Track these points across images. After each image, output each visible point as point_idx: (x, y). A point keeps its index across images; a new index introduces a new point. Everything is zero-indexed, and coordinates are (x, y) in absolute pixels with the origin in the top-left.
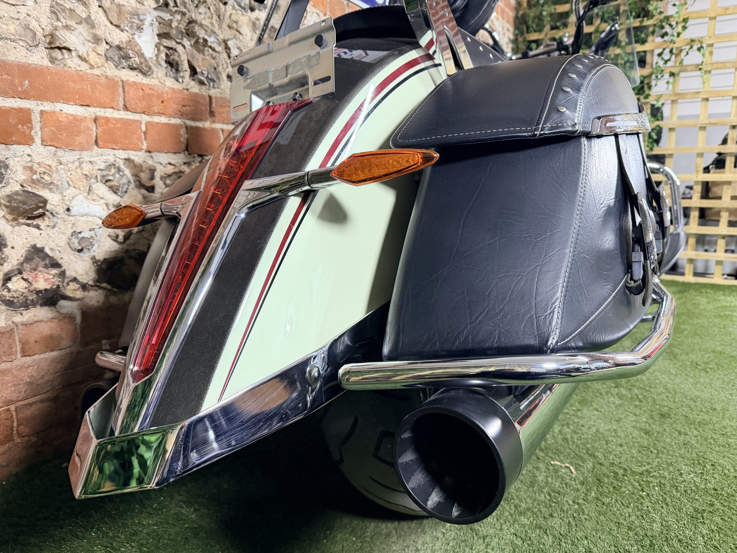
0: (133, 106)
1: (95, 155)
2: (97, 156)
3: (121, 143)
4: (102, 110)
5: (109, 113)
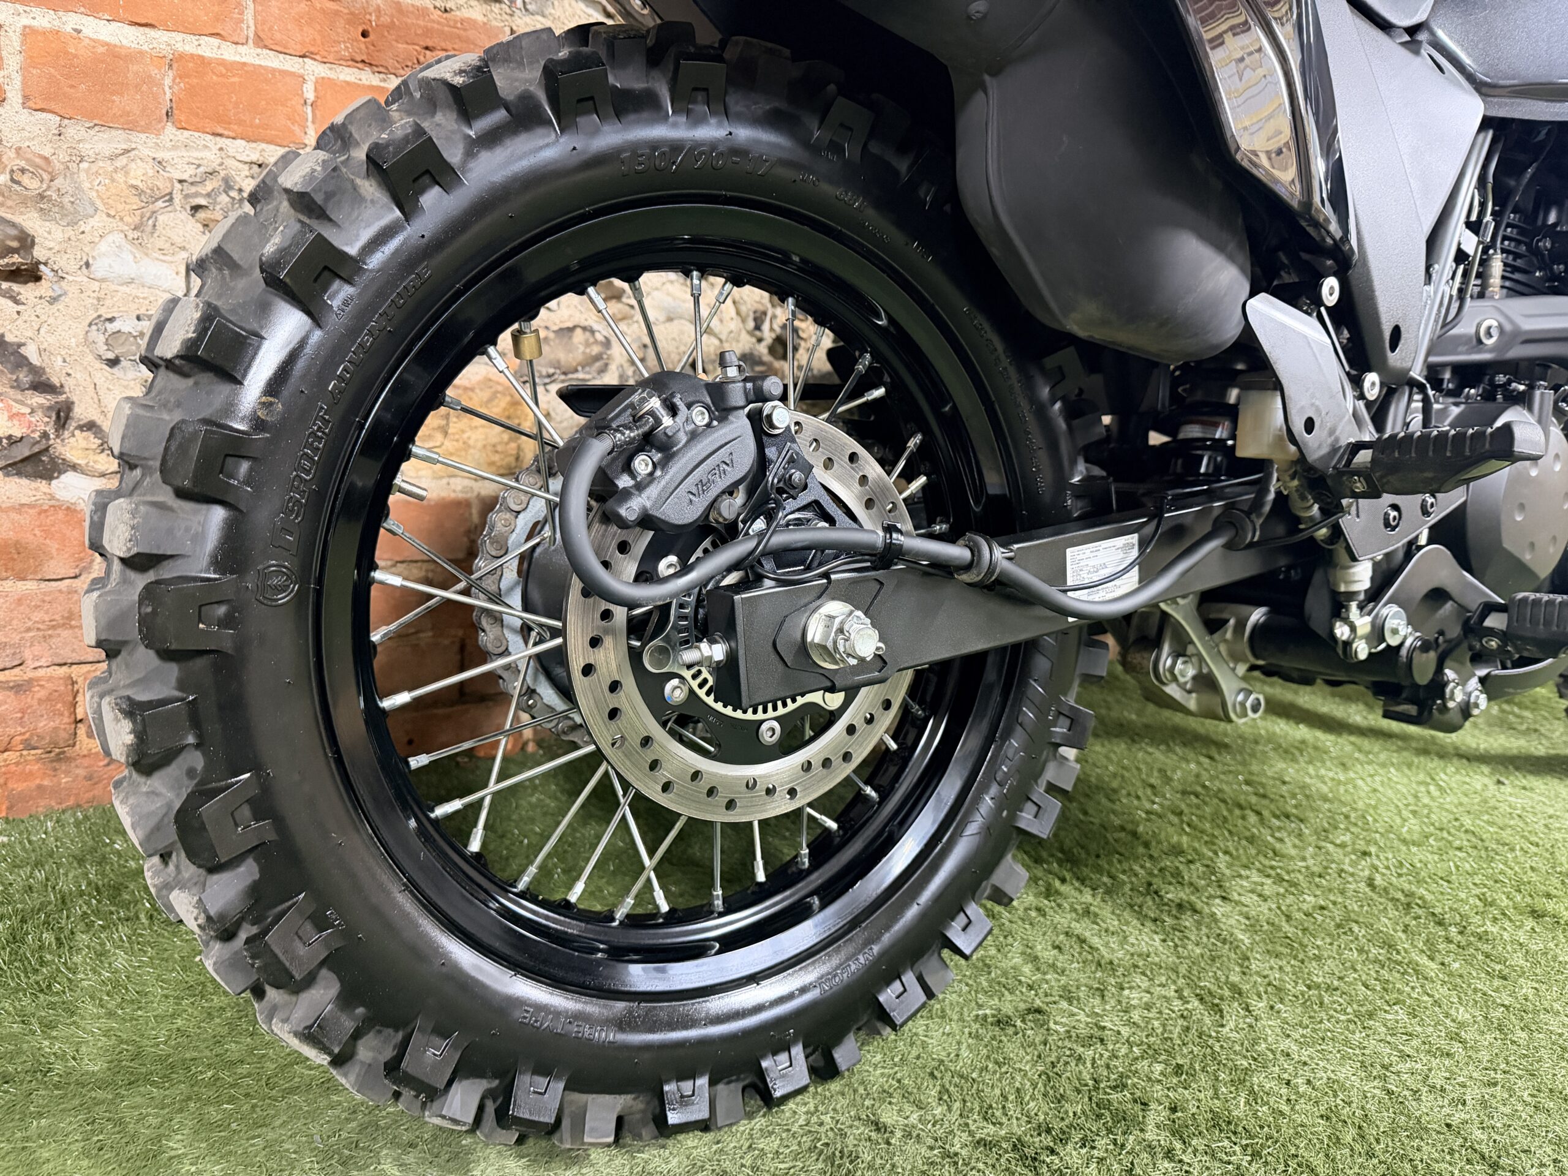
0: (278, 36)
1: (169, 145)
2: (175, 148)
3: (240, 123)
4: (189, 38)
5: (209, 48)
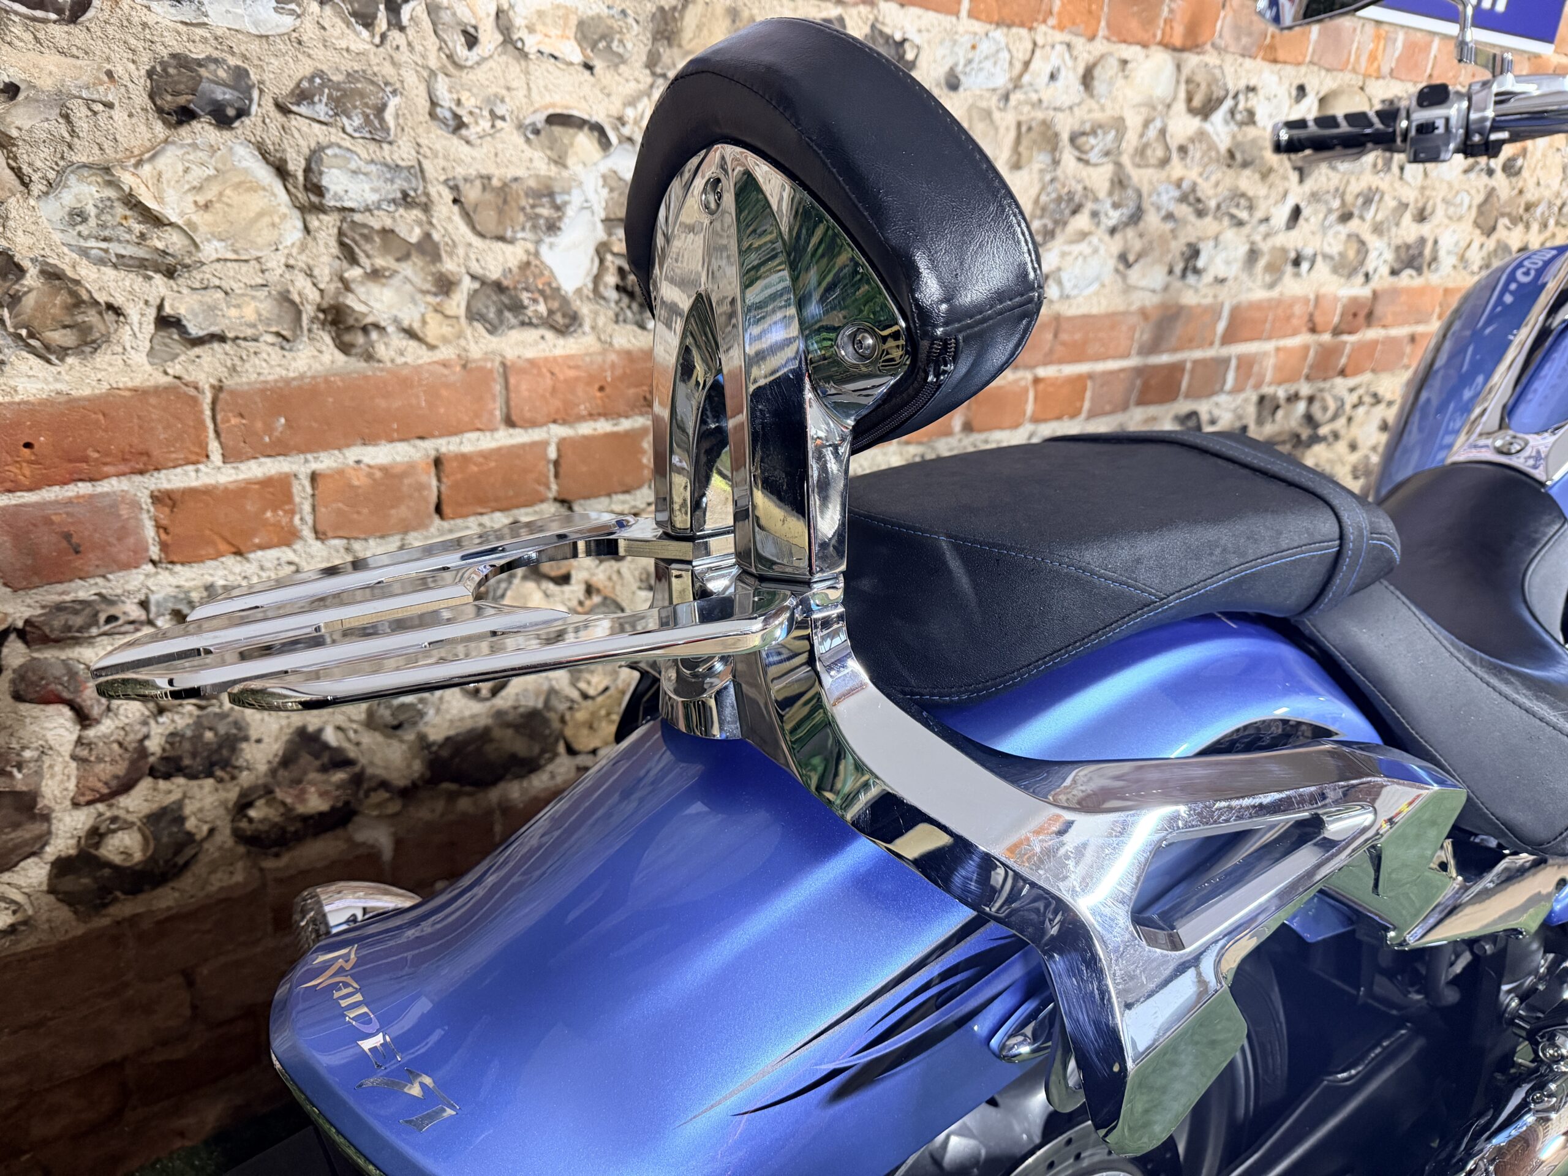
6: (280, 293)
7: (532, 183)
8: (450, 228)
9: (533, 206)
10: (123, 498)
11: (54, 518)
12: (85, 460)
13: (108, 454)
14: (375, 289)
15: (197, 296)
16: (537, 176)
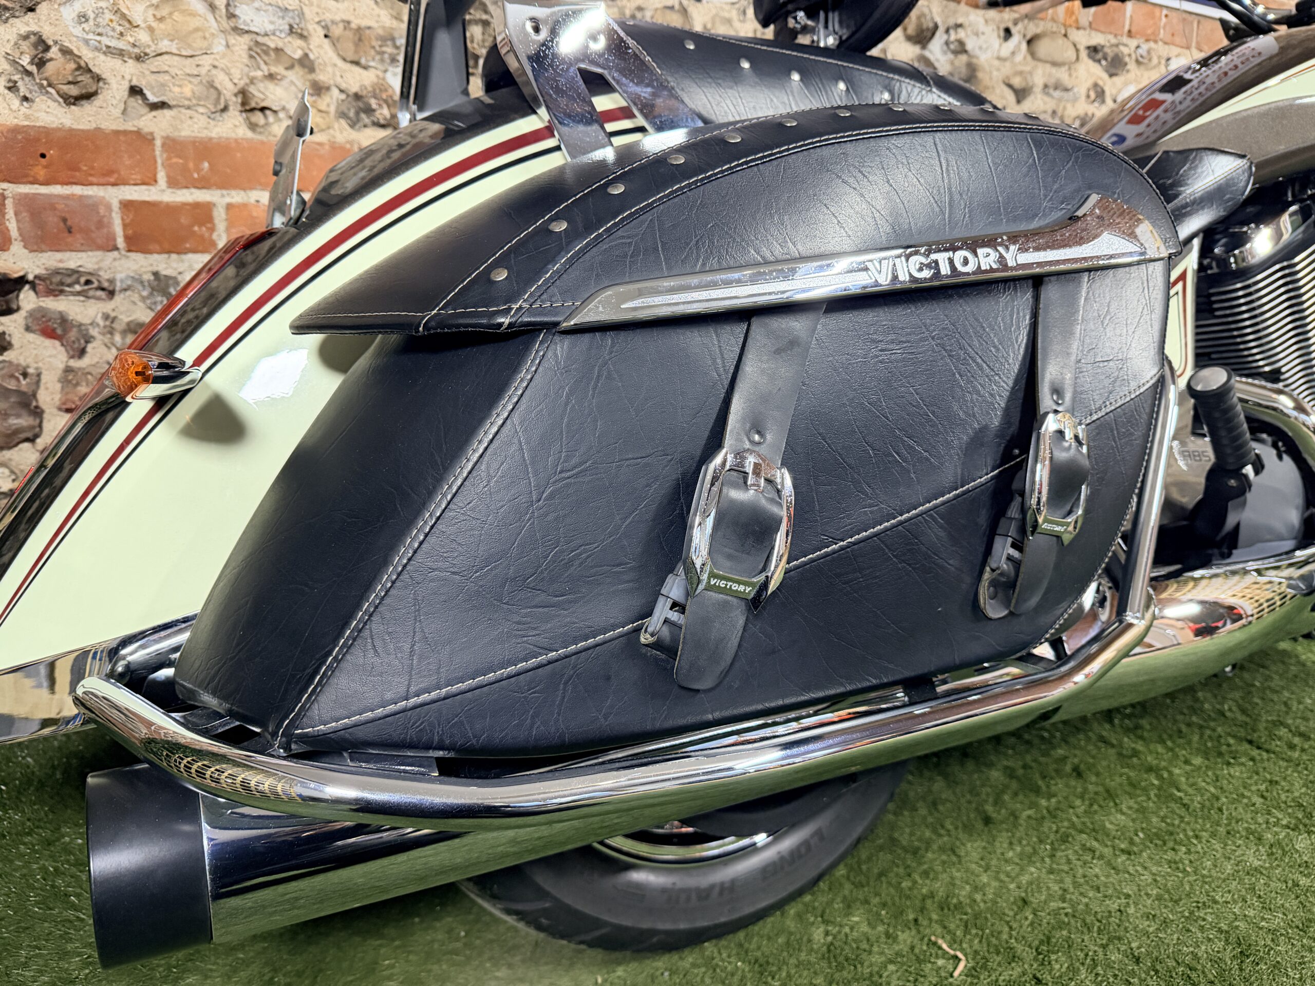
6: (208, 82)
7: (381, 32)
8: (322, 52)
9: (381, 46)
10: (102, 201)
11: (57, 206)
12: (79, 170)
13: (93, 168)
14: (270, 86)
15: (154, 76)
16: (384, 28)
